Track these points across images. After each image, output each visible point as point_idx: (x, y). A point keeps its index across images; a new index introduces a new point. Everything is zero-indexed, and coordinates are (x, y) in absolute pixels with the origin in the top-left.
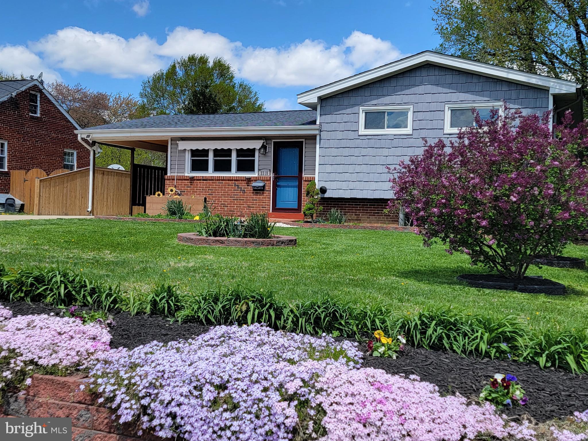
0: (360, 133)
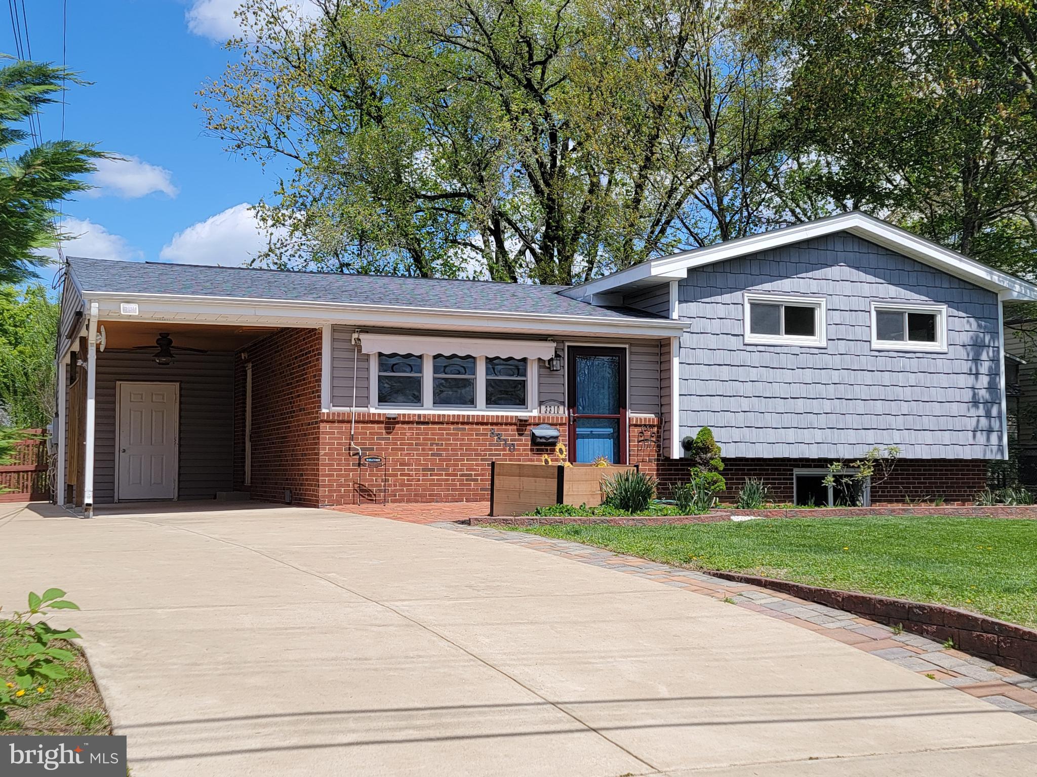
0: (747, 341)
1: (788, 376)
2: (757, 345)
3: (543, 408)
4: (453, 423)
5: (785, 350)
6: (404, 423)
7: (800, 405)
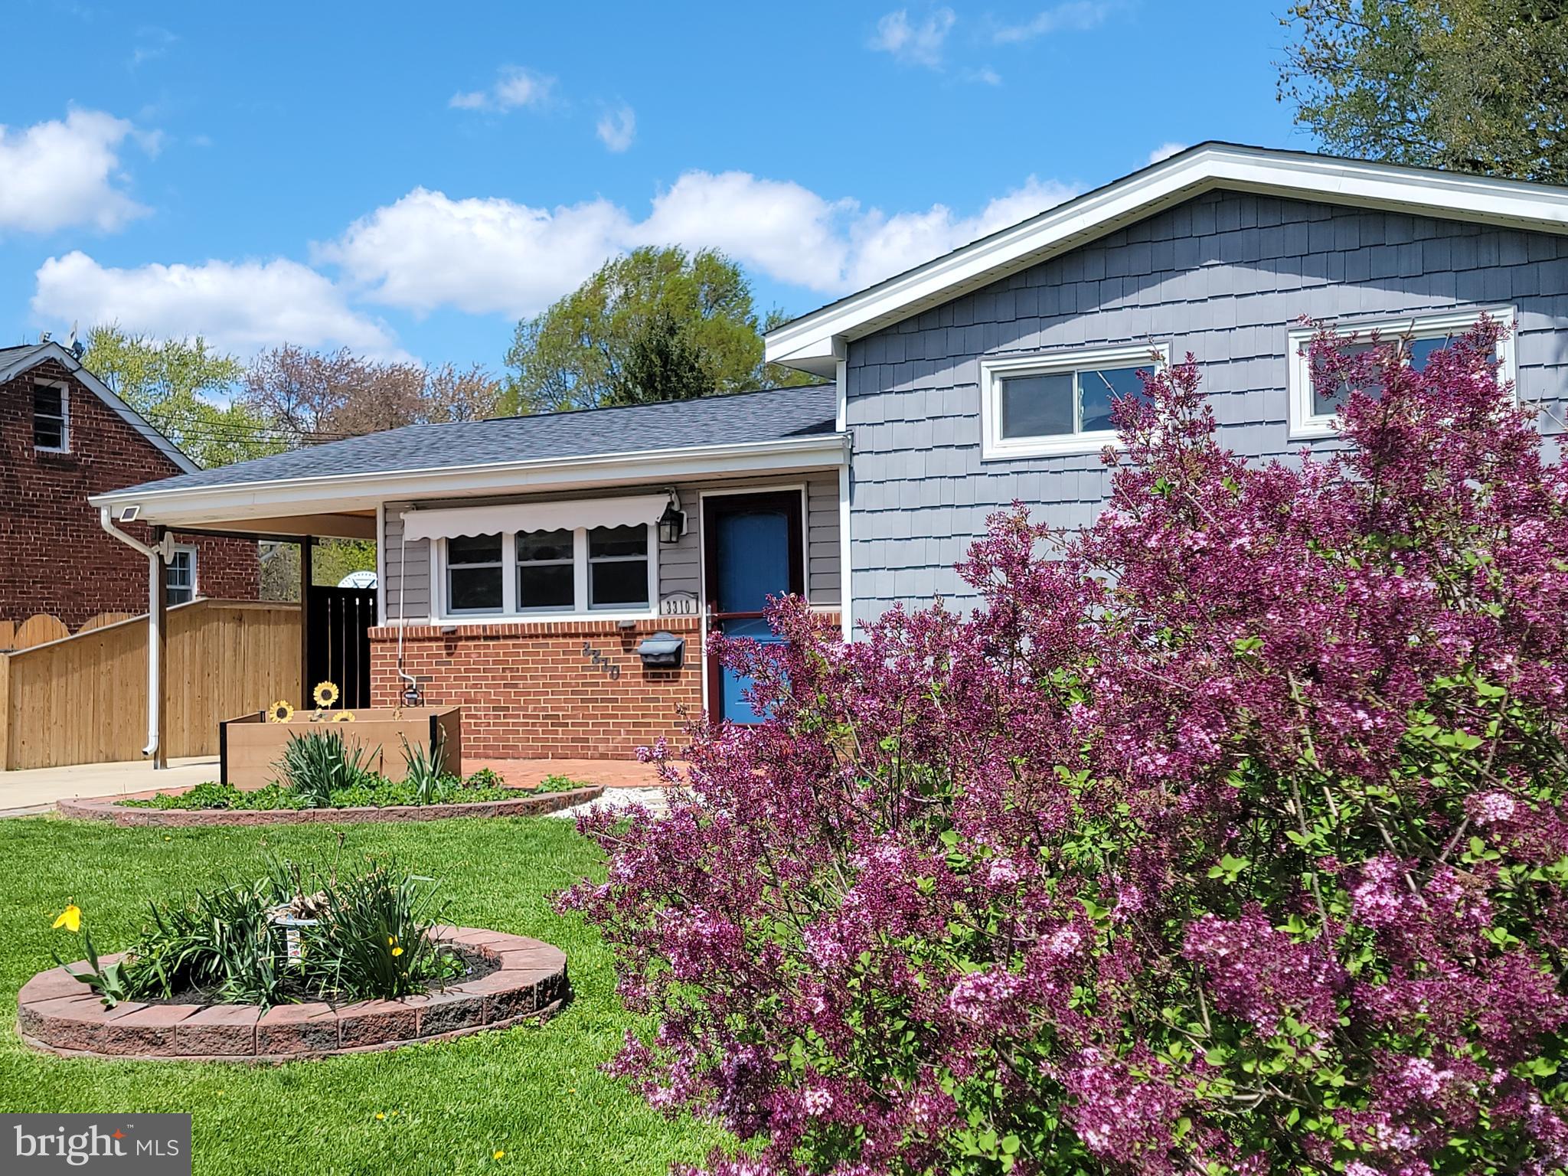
0: (989, 453)
2: (1010, 461)
3: (664, 604)
6: (468, 638)
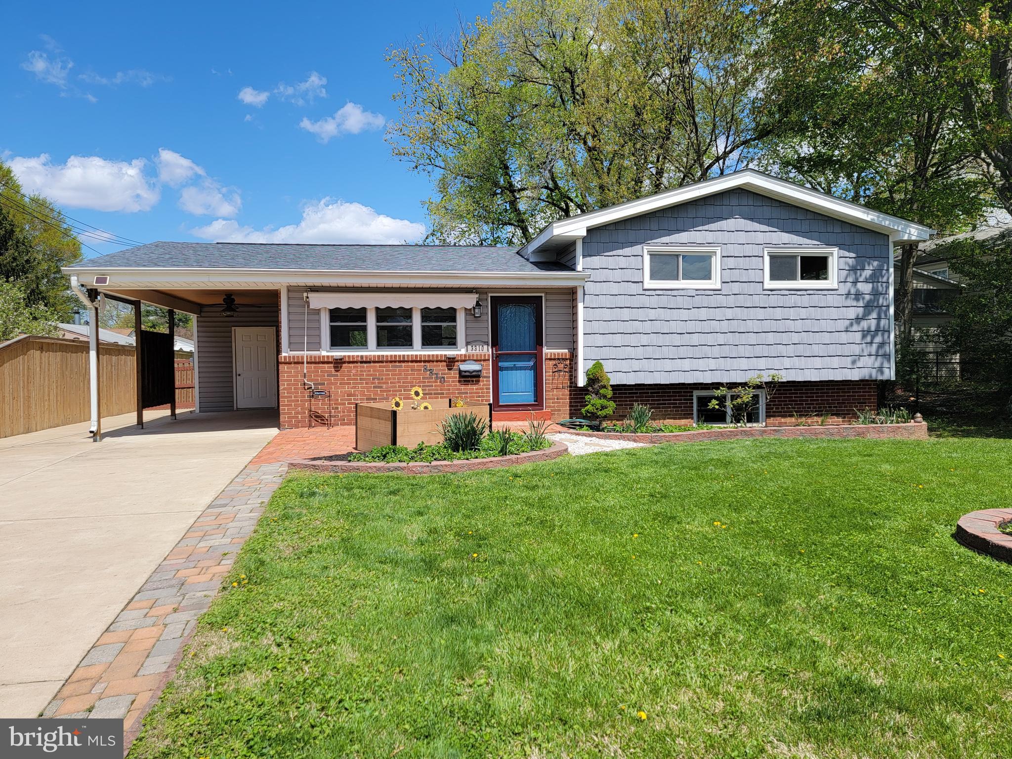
0: (646, 287)
1: (684, 314)
2: (655, 290)
3: (469, 347)
4: (391, 362)
5: (682, 293)
6: (349, 362)
7: (695, 339)
